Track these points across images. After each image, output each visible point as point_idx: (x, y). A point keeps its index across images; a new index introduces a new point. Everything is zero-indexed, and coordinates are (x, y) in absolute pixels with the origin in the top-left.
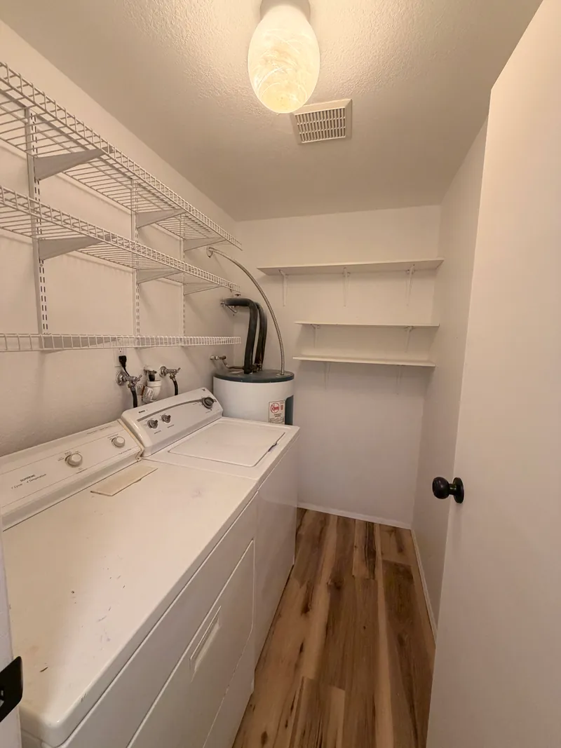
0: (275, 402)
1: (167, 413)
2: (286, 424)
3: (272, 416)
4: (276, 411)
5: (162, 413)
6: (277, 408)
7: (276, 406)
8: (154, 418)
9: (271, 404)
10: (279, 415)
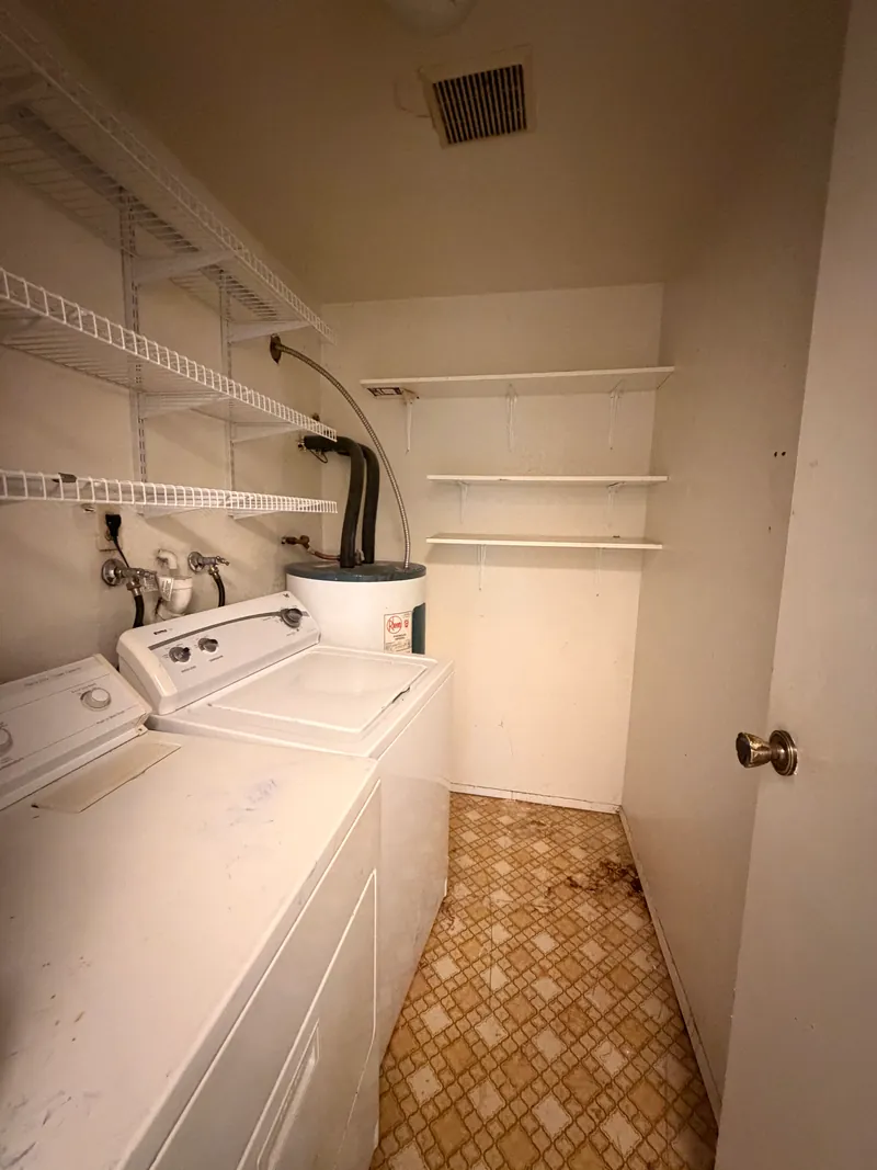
0: (394, 615)
1: (210, 635)
2: (413, 652)
3: (390, 638)
4: (396, 630)
5: (201, 635)
6: (399, 625)
7: (396, 621)
8: (184, 643)
9: (388, 618)
10: (400, 637)
